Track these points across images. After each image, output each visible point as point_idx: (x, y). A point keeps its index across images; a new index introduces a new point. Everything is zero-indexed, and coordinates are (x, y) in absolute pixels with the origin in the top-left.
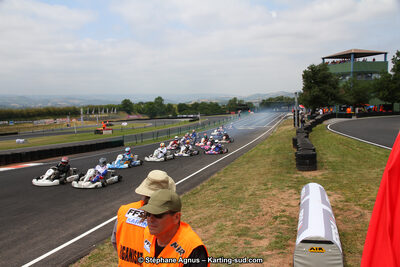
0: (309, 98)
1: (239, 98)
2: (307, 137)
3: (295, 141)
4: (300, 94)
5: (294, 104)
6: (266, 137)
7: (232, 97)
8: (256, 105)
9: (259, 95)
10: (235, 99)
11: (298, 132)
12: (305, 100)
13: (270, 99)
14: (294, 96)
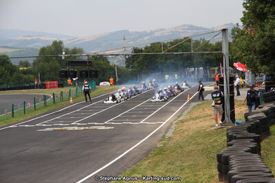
0: (257, 45)
1: (67, 44)
2: (256, 150)
3: (223, 164)
4: (237, 33)
5: (218, 61)
6: (147, 153)
7: (48, 40)
8: (118, 62)
9: (124, 35)
10: (57, 46)
11: (230, 138)
12: (248, 49)
13: (155, 47)
14: (219, 38)
